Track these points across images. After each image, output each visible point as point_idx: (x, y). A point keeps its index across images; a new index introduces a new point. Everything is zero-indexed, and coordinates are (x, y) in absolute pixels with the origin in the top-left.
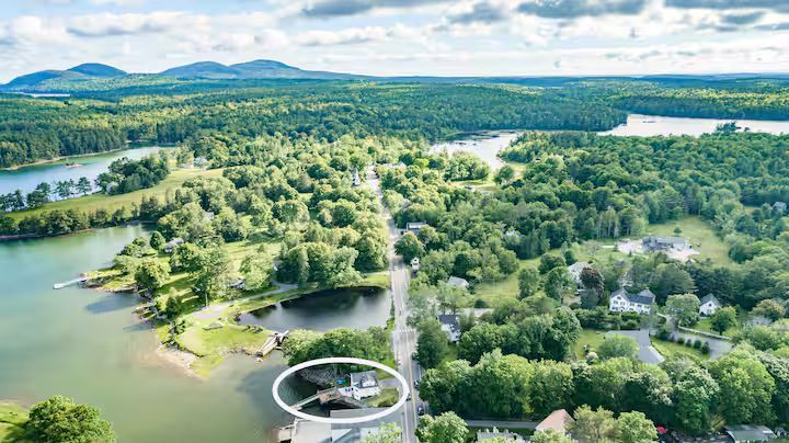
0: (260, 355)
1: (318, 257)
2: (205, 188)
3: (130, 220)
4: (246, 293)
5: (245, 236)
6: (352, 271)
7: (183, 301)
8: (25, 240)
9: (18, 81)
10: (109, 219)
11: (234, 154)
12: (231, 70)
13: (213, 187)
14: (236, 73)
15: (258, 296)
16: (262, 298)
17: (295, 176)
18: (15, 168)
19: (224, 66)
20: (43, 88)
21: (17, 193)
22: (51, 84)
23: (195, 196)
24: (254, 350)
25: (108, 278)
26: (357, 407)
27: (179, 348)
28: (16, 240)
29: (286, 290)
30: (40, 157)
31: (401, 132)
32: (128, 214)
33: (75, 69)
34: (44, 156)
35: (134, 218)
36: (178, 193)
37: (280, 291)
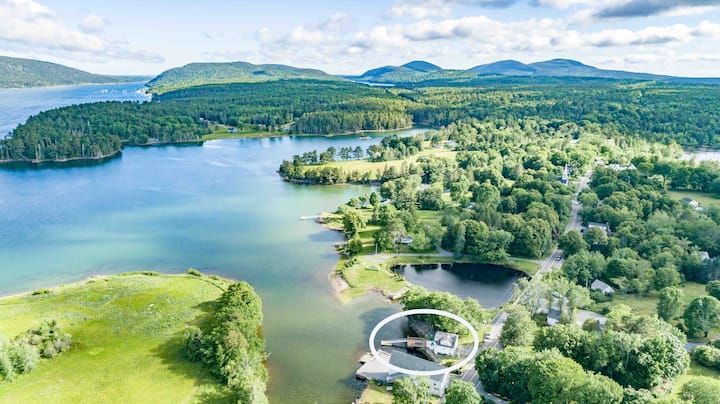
0: (391, 299)
1: (475, 233)
2: (430, 164)
3: (374, 181)
4: (412, 250)
5: (441, 207)
6: (502, 252)
7: (364, 246)
8: (307, 184)
9: (368, 74)
10: (360, 179)
11: (480, 140)
12: (529, 68)
13: (436, 165)
14: (534, 70)
15: (418, 255)
16: (421, 257)
17: (511, 164)
18: (331, 135)
19: (524, 65)
20: (381, 79)
21: (315, 152)
22: (387, 76)
23: (420, 171)
24: (390, 293)
25: (333, 219)
26: (432, 360)
27: (342, 277)
28: (300, 184)
29: (442, 256)
30: (348, 129)
31: (659, 135)
32: (373, 177)
33: (406, 66)
34: (351, 128)
35: (377, 181)
36: (411, 165)
37: (437, 255)
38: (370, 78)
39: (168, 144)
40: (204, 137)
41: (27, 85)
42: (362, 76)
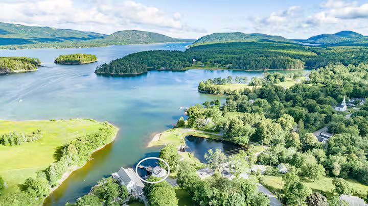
5: (250, 111)
18: (249, 71)
38: (312, 41)
39: (169, 70)
40: (186, 68)
41: (146, 43)
42: (307, 40)
